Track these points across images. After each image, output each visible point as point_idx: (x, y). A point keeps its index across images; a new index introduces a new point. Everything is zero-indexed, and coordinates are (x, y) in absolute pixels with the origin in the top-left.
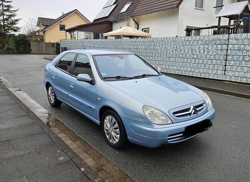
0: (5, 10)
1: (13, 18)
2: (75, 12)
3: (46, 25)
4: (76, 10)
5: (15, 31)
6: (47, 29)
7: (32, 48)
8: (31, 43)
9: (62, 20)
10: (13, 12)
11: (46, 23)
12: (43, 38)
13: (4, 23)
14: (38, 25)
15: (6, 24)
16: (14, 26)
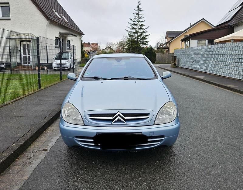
0: (139, 29)
1: (144, 34)
2: (202, 21)
3: (172, 37)
4: (203, 19)
5: (145, 44)
6: (172, 41)
7: (157, 58)
8: (156, 53)
9: (187, 31)
10: (145, 30)
11: (172, 35)
12: (168, 49)
13: (138, 39)
14: (166, 38)
15: (140, 39)
16: (145, 40)
